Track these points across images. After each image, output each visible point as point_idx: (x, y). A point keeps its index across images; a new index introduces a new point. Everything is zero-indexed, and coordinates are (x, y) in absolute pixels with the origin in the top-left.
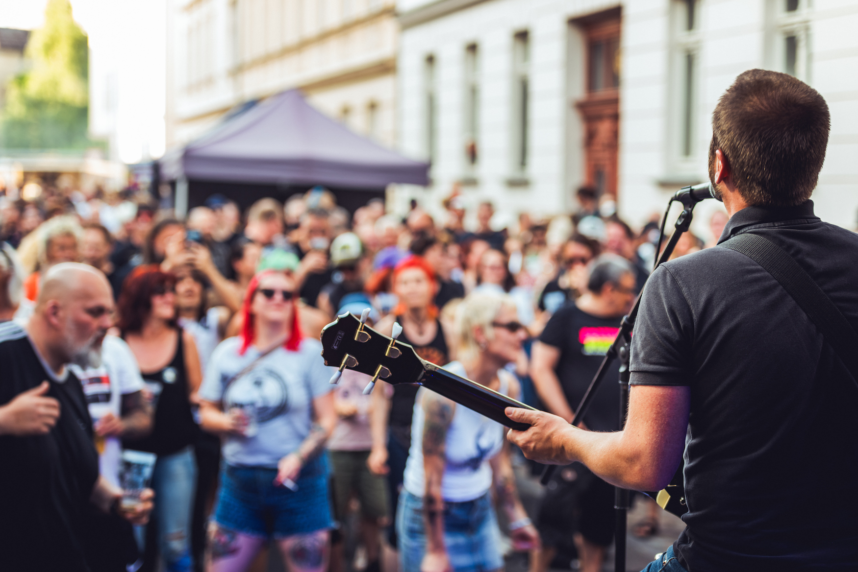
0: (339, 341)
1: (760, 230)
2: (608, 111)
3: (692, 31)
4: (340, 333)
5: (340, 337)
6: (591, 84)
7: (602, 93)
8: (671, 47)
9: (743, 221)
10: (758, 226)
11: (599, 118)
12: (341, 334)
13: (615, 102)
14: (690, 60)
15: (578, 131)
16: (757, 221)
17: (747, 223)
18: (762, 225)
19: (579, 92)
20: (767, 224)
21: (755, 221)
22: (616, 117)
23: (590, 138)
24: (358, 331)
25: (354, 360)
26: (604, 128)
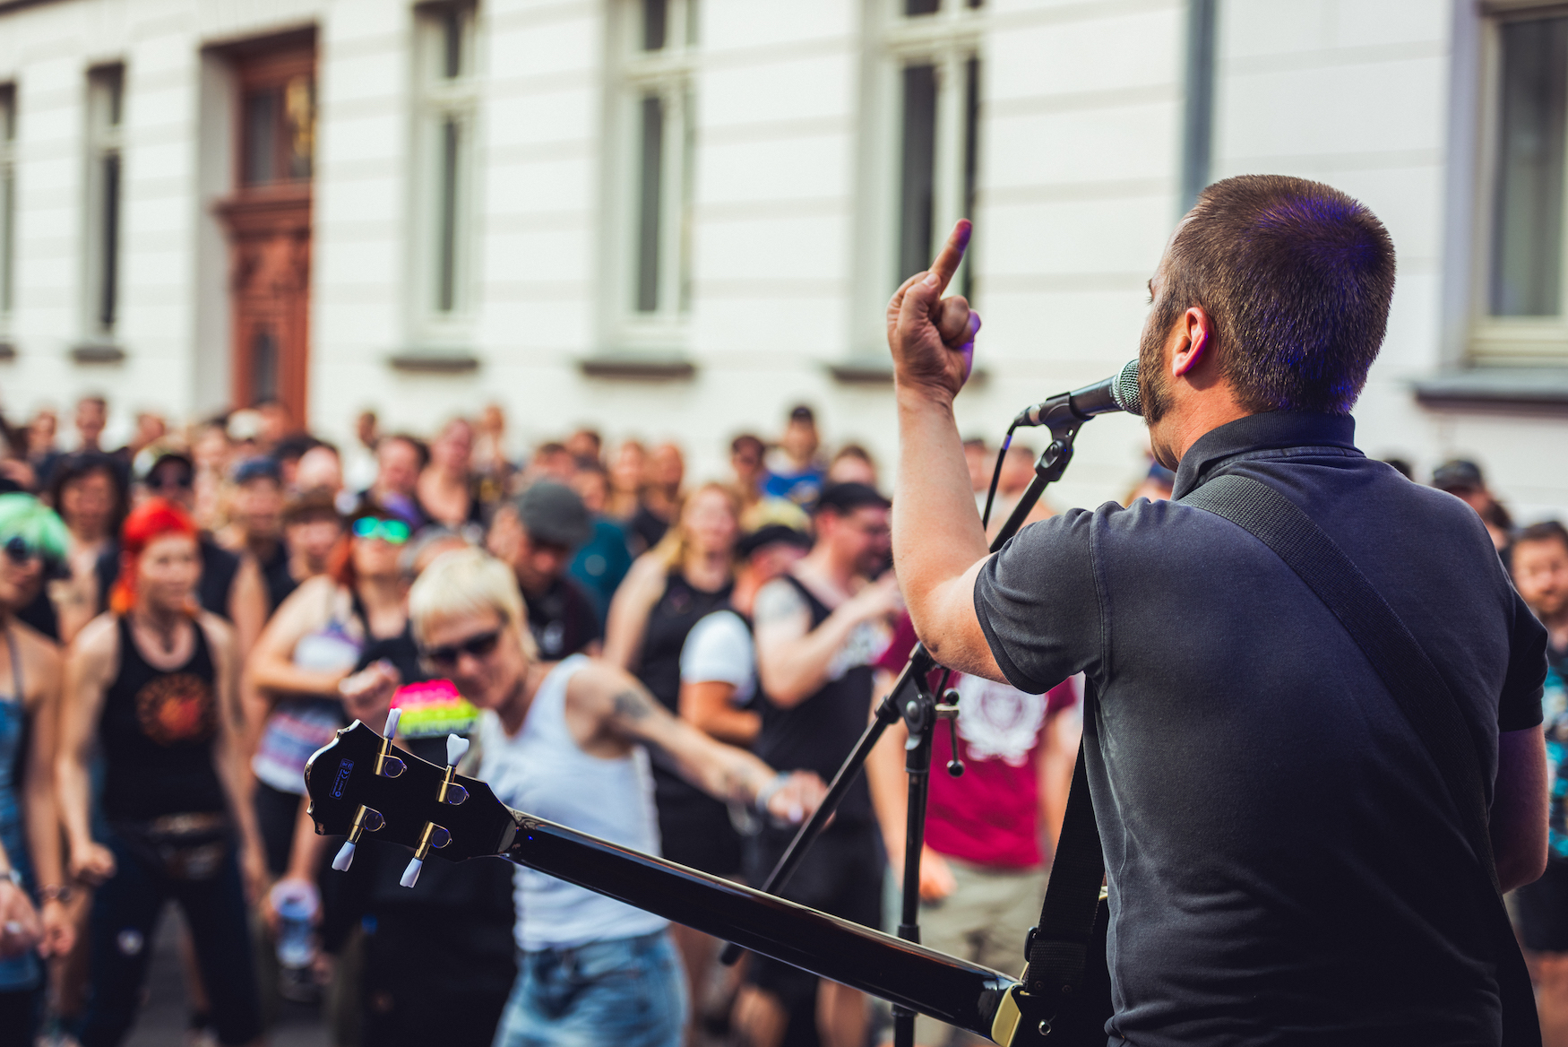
0: (344, 780)
1: (1258, 462)
2: (288, 222)
3: (459, 80)
4: (344, 764)
5: (346, 773)
6: (247, 168)
7: (270, 188)
8: (416, 108)
9: (1221, 446)
10: (1252, 455)
11: (267, 235)
12: (347, 765)
13: (304, 205)
14: (452, 134)
15: (222, 261)
16: (1249, 447)
17: (1231, 452)
18: (1260, 454)
19: (223, 185)
20: (1270, 453)
21: (1247, 447)
22: (303, 236)
23: (244, 276)
24: (382, 755)
25: (377, 817)
26: (276, 256)
